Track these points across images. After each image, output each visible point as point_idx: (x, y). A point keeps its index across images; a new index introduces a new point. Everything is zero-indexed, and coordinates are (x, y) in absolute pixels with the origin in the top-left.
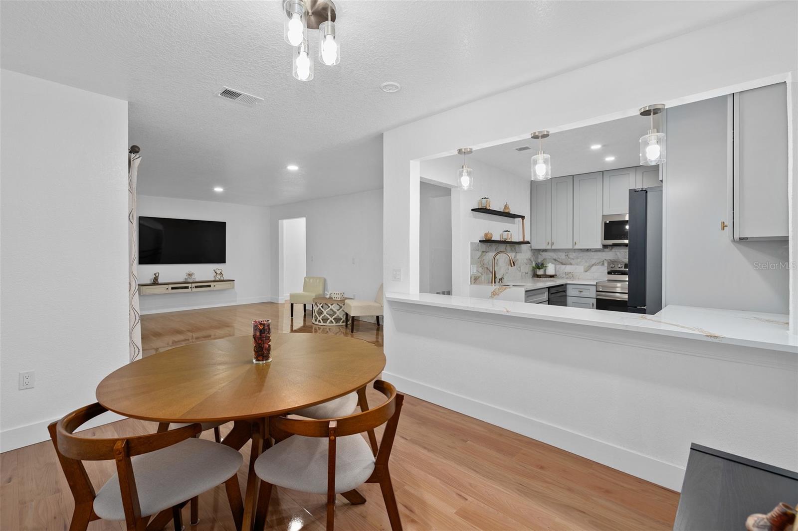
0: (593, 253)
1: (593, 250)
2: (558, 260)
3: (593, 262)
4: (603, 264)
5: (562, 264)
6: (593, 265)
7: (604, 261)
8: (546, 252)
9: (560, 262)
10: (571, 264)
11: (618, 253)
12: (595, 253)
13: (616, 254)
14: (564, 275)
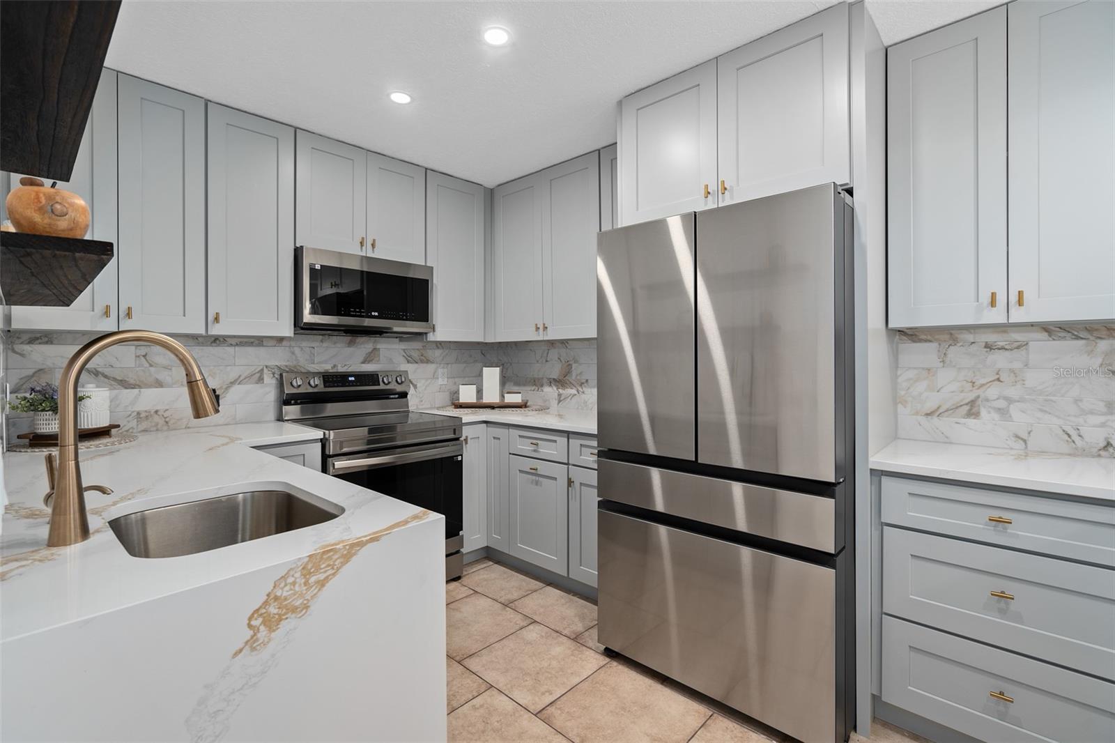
0: (231, 350)
1: (233, 341)
2: (107, 371)
3: (233, 376)
4: (261, 380)
5: (124, 384)
6: (232, 383)
7: (262, 370)
8: (50, 342)
9: (115, 379)
10: (159, 384)
11: (297, 350)
12: (237, 348)
13: (293, 353)
14: (134, 423)
